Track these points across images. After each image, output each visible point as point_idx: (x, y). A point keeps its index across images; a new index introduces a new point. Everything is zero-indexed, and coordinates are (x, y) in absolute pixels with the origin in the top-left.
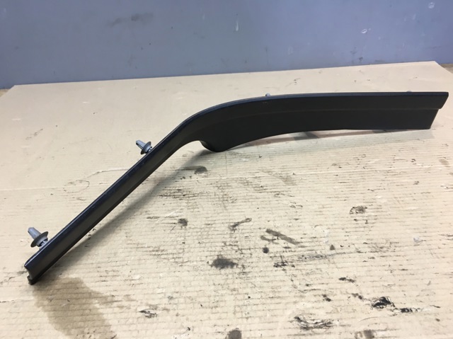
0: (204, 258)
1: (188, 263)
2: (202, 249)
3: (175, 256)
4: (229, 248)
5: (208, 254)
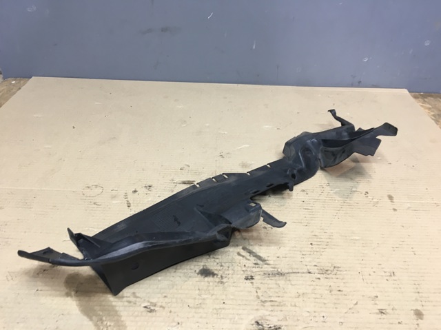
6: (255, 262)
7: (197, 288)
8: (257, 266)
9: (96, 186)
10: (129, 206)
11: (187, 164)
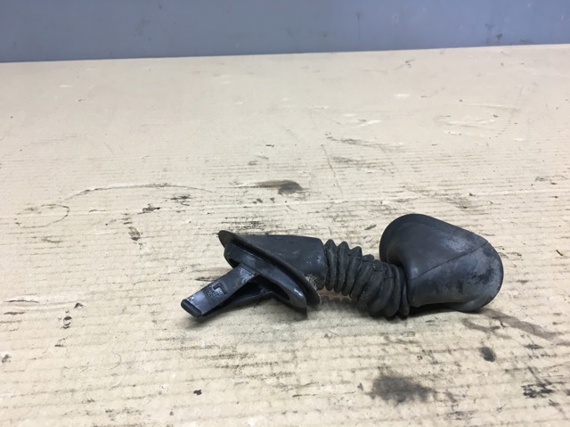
0: (348, 376)
1: (313, 390)
2: (337, 351)
3: (277, 370)
4: (400, 348)
5: (353, 363)
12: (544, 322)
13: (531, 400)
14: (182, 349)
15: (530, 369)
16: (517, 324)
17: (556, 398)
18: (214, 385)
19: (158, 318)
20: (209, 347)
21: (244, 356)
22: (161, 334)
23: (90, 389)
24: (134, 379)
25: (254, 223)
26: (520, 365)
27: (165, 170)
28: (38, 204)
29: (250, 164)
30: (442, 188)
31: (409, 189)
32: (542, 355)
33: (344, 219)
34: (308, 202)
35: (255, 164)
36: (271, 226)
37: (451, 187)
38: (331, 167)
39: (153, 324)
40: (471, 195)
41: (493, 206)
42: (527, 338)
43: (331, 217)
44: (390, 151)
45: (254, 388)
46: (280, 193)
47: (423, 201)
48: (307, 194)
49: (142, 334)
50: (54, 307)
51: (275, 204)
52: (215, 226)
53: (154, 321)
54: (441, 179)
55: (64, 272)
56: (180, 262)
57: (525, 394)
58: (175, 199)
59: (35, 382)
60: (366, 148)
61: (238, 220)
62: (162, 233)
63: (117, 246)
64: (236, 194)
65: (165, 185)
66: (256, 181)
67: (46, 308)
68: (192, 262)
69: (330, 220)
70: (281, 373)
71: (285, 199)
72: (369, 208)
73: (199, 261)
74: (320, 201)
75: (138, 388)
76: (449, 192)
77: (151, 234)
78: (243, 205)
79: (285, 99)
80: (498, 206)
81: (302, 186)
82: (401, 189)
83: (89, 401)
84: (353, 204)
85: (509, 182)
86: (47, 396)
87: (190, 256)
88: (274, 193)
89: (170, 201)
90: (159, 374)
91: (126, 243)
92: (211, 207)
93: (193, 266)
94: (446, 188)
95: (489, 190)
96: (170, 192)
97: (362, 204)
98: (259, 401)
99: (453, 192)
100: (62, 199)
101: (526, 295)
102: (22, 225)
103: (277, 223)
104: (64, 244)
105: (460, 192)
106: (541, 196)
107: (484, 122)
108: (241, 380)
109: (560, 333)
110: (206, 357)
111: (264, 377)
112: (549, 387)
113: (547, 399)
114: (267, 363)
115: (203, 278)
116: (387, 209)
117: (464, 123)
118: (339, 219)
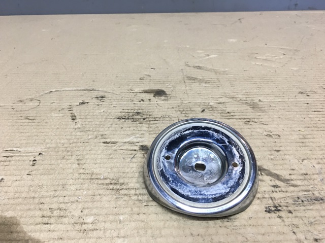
6: (273, 183)
7: (188, 232)
8: (277, 189)
9: (31, 100)
10: (73, 119)
11: (147, 74)
12: (284, 174)
13: (268, 214)
14: (91, 179)
15: (271, 198)
16: (270, 174)
17: (282, 214)
18: (105, 198)
19: (81, 162)
20: (105, 179)
21: (122, 184)
22: (81, 171)
23: (42, 197)
24: (65, 193)
25: (138, 113)
26: (267, 196)
27: (94, 81)
28: (24, 98)
29: (140, 79)
30: (245, 96)
31: (226, 97)
32: (280, 191)
33: (187, 112)
34: (169, 102)
35: (143, 79)
36: (147, 115)
37: (250, 96)
38: (185, 82)
39: (77, 165)
40: (260, 101)
41: (271, 108)
42: (273, 181)
43: (179, 111)
44: (220, 73)
45: (125, 201)
46: (154, 96)
47: (232, 103)
48: (169, 97)
49: (71, 171)
50: (28, 154)
51: (151, 103)
52: (117, 114)
53: (78, 164)
54: (245, 91)
55: (35, 136)
56: (95, 133)
57: (266, 211)
58: (97, 98)
59: (16, 192)
60: (206, 71)
61: (129, 111)
62: (88, 117)
63: (64, 123)
64: (131, 96)
65: (93, 90)
66: (142, 89)
67: (24, 154)
68: (101, 133)
69: (179, 112)
70: (140, 194)
71: (156, 100)
72: (201, 106)
73: (105, 133)
74: (176, 102)
75: (66, 198)
76: (248, 99)
77: (82, 117)
78: (133, 103)
79: (165, 41)
80: (274, 108)
81: (167, 93)
82: (221, 96)
83: (41, 203)
84: (193, 104)
85: (283, 94)
86: (20, 200)
87: (100, 130)
88: (151, 96)
89: (94, 99)
90: (78, 191)
91: (68, 122)
92: (115, 103)
93: (102, 135)
94: (247, 96)
95: (271, 98)
96: (95, 94)
97: (198, 104)
98: (126, 207)
99: (250, 99)
100: (37, 96)
101: (278, 158)
102: (15, 110)
103: (150, 113)
104: (37, 121)
105: (254, 99)
106: (299, 102)
107: (276, 58)
108: (119, 196)
109: (292, 180)
110: (103, 184)
111: (131, 195)
112: (279, 208)
113: (277, 215)
114: (133, 189)
115: (106, 142)
116: (211, 108)
117: (265, 58)
118: (184, 112)
